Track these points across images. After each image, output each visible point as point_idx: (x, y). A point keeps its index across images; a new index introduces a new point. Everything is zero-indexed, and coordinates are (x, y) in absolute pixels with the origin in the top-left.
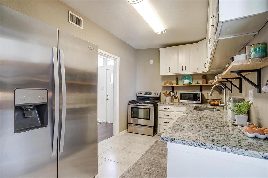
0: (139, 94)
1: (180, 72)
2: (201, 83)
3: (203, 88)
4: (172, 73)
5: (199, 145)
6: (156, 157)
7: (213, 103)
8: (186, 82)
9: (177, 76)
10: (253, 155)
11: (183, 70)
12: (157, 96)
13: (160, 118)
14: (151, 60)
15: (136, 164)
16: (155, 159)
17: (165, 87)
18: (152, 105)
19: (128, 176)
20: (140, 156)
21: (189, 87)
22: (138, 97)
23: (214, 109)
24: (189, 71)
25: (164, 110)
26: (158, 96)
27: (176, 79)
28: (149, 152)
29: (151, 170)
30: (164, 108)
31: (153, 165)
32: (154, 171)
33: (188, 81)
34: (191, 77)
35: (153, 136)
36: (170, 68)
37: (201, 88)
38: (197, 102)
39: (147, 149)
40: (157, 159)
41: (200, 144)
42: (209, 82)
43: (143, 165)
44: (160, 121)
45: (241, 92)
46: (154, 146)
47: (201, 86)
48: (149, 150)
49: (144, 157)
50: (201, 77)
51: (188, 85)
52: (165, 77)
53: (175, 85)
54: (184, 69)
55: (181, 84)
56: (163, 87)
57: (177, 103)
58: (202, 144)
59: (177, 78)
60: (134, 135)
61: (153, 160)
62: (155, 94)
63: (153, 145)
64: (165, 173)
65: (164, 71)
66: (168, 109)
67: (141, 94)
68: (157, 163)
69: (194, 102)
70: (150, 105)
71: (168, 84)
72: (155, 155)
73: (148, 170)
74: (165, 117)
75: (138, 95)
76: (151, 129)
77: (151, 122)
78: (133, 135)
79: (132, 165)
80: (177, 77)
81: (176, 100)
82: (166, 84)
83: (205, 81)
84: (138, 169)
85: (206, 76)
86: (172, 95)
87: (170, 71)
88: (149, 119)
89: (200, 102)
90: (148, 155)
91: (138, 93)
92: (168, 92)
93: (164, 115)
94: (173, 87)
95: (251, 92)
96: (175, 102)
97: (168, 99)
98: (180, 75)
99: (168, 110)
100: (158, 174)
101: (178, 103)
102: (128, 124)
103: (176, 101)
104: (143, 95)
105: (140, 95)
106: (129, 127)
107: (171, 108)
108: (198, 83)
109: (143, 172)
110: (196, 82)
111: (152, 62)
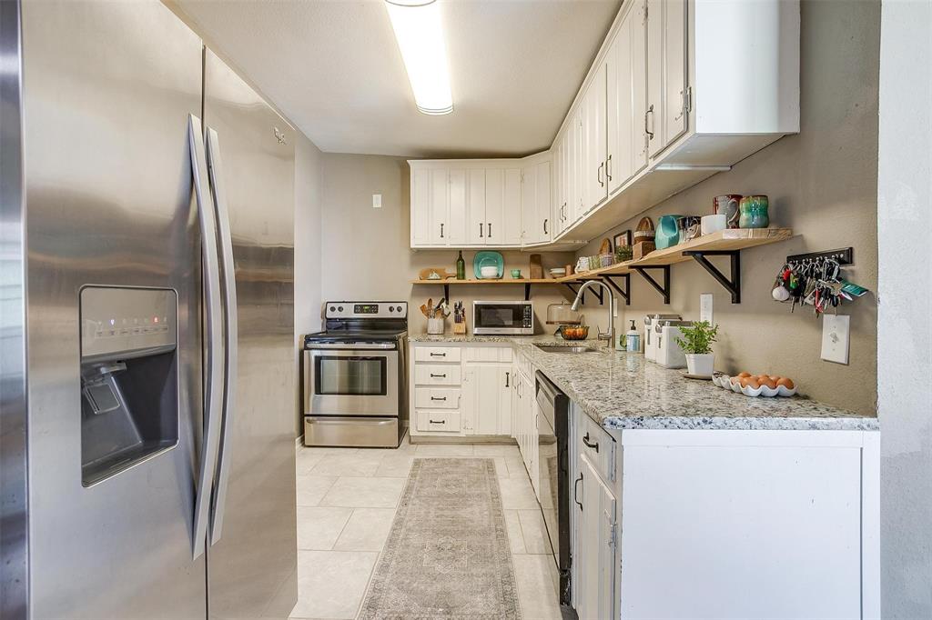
0: (333, 309)
1: (473, 240)
2: (527, 276)
3: (532, 290)
4: (448, 243)
5: (699, 424)
6: (441, 506)
7: (572, 331)
8: (489, 272)
9: (461, 252)
10: (796, 426)
11: (481, 236)
12: (395, 315)
13: (417, 386)
14: (374, 196)
15: (391, 542)
16: (440, 513)
17: (421, 289)
18: (393, 346)
19: (387, 581)
20: (392, 515)
21: (495, 287)
22: (329, 320)
23: (579, 349)
24: (498, 240)
25: (432, 359)
26: (402, 315)
27: (458, 260)
28: (412, 497)
29: (449, 547)
30: (432, 354)
31: (445, 533)
32: (459, 547)
33: (495, 268)
34: (500, 257)
35: (396, 448)
36: (442, 225)
37: (528, 290)
38: (524, 331)
39: (400, 487)
40: (447, 513)
41: (701, 422)
42: (546, 275)
43: (415, 539)
44: (416, 397)
45: (667, 301)
46: (418, 478)
47: (528, 286)
48: (408, 489)
49: (405, 515)
50: (528, 258)
51: (495, 281)
52: (421, 255)
53: (454, 280)
54: (486, 233)
55: (470, 277)
56: (415, 285)
57: (462, 337)
58: (705, 421)
59: (461, 258)
60: (332, 455)
61: (438, 517)
62: (391, 309)
63: (413, 475)
64: (489, 544)
65: (423, 236)
66: (444, 355)
67: (340, 309)
68: (453, 522)
69: (517, 331)
70: (384, 346)
71: (434, 276)
72: (436, 503)
73: (439, 549)
74: (433, 381)
75: (330, 315)
76: (390, 424)
77: (389, 403)
78: (327, 455)
79: (381, 548)
80: (461, 256)
81: (461, 327)
82: (424, 275)
83: (538, 269)
84: (406, 553)
85: (540, 255)
86: (446, 313)
87: (442, 236)
88: (383, 392)
89: (531, 331)
90: (414, 505)
91: (329, 306)
92: (435, 303)
93: (432, 376)
94: (447, 286)
95: (706, 301)
96: (458, 334)
97: (436, 324)
98: (468, 250)
99: (444, 359)
100: (474, 553)
101: (464, 336)
102: (306, 418)
103: (461, 331)
104: (349, 312)
105: (337, 314)
106: (309, 428)
107: (453, 352)
108: (520, 277)
109: (426, 559)
110: (516, 273)
111: (377, 201)
